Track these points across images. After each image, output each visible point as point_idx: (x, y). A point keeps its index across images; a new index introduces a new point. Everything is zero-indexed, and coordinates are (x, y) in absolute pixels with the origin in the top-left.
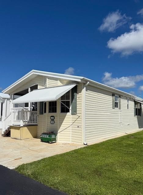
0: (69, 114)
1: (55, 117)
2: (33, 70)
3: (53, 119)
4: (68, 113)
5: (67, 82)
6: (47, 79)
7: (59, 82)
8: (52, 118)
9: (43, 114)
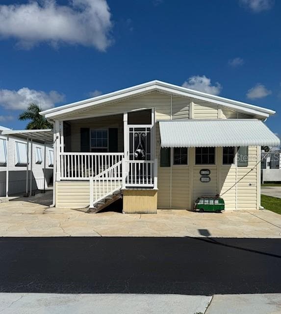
0: (234, 166)
1: (211, 171)
2: (157, 81)
3: (205, 175)
4: (232, 165)
5: (232, 115)
6: (193, 104)
7: (220, 111)
8: (203, 172)
9: (170, 166)
